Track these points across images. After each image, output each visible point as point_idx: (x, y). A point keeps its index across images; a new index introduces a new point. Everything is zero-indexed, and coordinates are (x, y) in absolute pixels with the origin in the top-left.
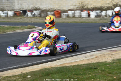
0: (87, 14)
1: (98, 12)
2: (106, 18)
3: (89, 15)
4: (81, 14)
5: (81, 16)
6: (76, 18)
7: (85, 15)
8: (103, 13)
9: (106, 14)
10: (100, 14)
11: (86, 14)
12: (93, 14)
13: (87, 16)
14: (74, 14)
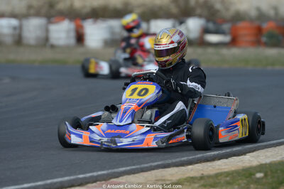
0: (73, 34)
3: (80, 38)
4: (47, 31)
5: (47, 39)
6: (29, 46)
7: (63, 35)
11: (68, 32)
12: (96, 34)
13: (72, 41)
14: (17, 32)
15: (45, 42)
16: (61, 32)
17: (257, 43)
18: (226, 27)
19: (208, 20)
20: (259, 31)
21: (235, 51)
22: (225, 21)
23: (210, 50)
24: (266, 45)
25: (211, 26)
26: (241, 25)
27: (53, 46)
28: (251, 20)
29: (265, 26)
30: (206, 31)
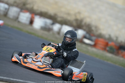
0: (29, 20)
1: (49, 21)
2: (57, 36)
3: (31, 22)
4: (19, 14)
6: (9, 18)
8: (56, 27)
9: (60, 29)
10: (51, 27)
11: (27, 18)
12: (39, 23)
13: (28, 22)
14: (6, 11)
15: (16, 19)
16: (25, 17)
17: (104, 49)
18: (94, 38)
19: (87, 33)
20: (107, 44)
21: (94, 49)
22: (94, 35)
23: (84, 46)
24: (108, 51)
25: (88, 36)
26: (100, 39)
27: (19, 22)
28: (105, 39)
29: (110, 43)
30: (85, 37)
